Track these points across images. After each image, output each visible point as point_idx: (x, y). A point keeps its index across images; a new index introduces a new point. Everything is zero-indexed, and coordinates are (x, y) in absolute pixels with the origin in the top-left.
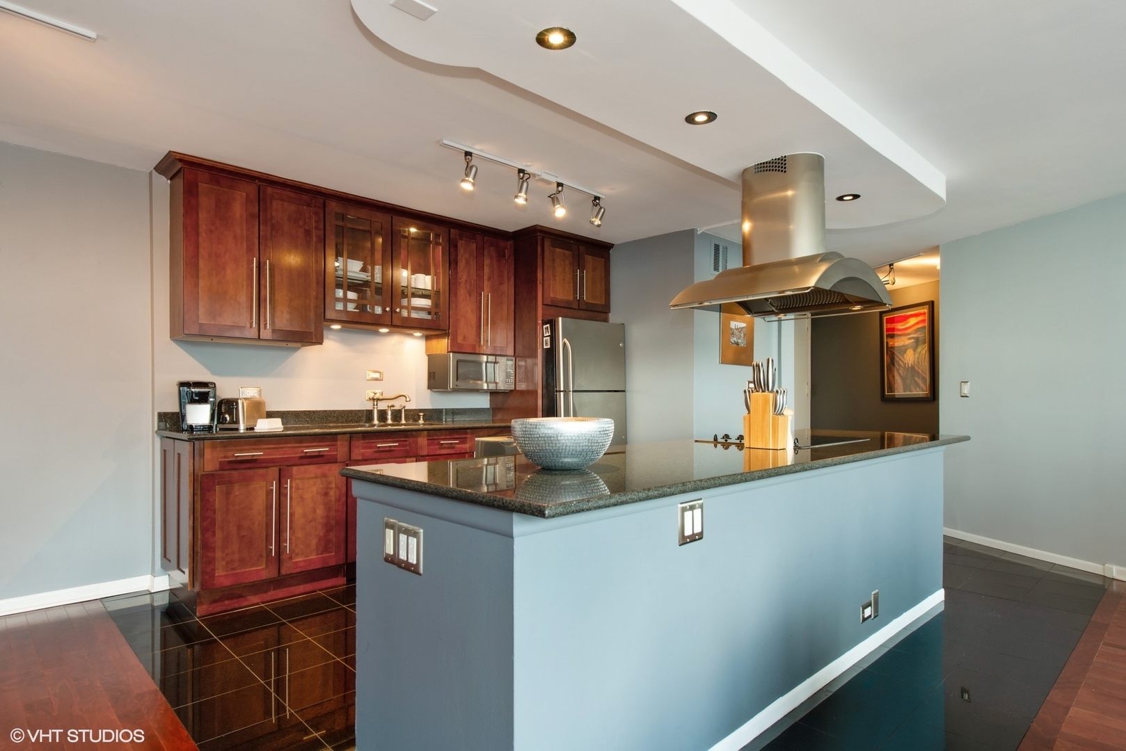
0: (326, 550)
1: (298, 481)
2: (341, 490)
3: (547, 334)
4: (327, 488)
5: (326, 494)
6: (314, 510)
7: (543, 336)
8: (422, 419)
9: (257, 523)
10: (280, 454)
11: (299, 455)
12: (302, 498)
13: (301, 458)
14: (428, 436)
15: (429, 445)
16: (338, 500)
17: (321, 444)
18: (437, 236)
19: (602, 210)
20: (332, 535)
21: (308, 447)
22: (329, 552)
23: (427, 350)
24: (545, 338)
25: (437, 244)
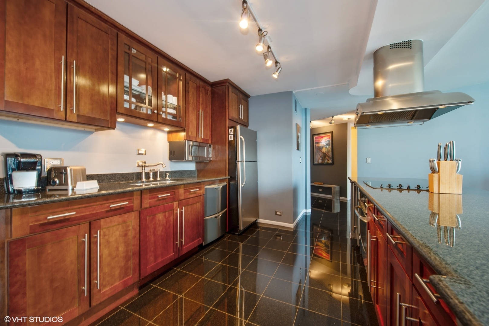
0: (126, 275)
1: (104, 230)
2: (136, 230)
3: (231, 133)
4: (127, 231)
5: (126, 235)
6: (117, 249)
7: (229, 134)
8: (168, 177)
9: (69, 272)
10: (90, 211)
11: (105, 210)
12: (108, 242)
13: (107, 211)
14: (184, 187)
15: (184, 193)
16: (134, 238)
17: (122, 199)
18: (180, 75)
19: (280, 69)
20: (130, 264)
21: (113, 203)
22: (128, 276)
23: (168, 139)
24: (230, 136)
25: (180, 79)
